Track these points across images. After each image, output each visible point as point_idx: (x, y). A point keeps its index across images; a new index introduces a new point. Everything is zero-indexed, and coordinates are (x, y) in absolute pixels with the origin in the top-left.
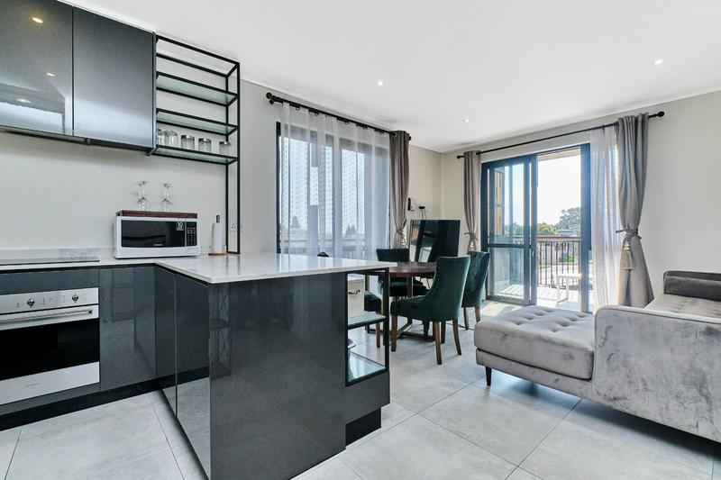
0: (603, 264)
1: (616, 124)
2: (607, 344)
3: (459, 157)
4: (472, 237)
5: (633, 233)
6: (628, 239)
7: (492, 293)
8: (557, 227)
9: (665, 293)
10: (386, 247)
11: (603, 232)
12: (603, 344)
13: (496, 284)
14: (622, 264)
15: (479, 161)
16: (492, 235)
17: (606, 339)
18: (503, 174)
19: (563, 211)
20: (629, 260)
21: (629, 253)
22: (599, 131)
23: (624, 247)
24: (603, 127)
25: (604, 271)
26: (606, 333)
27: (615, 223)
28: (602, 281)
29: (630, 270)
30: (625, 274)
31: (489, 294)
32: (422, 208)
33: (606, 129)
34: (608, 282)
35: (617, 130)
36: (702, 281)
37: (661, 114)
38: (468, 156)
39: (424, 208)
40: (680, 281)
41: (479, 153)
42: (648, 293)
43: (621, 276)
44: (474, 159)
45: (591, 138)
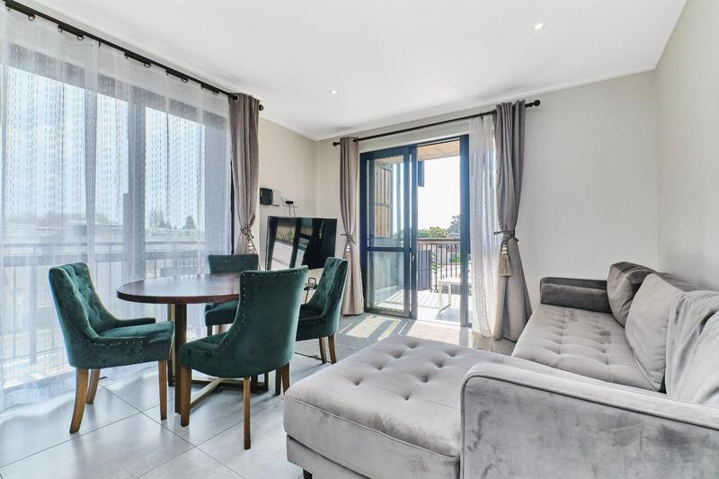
0: (482, 270)
1: (494, 113)
2: (481, 446)
3: (335, 144)
4: (349, 239)
5: (510, 235)
6: (505, 242)
7: (371, 304)
8: (449, 231)
9: (542, 303)
10: (226, 252)
11: (481, 235)
12: (475, 444)
13: (376, 292)
14: (501, 271)
15: (357, 150)
16: (372, 236)
17: (479, 436)
18: (392, 172)
19: (454, 217)
20: (506, 265)
21: (507, 257)
22: (478, 119)
23: (502, 251)
24: (481, 115)
25: (483, 277)
26: (480, 425)
27: (493, 225)
28: (480, 287)
29: (508, 277)
30: (503, 280)
31: (368, 306)
32: (289, 203)
33: (485, 118)
34: (487, 291)
35: (495, 119)
36: (577, 288)
37: (537, 103)
38: (345, 143)
39: (292, 203)
40: (557, 290)
41: (356, 140)
42: (525, 302)
43: (498, 285)
44: (351, 148)
45: (470, 128)
